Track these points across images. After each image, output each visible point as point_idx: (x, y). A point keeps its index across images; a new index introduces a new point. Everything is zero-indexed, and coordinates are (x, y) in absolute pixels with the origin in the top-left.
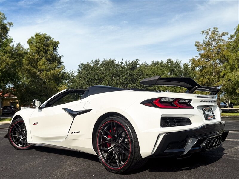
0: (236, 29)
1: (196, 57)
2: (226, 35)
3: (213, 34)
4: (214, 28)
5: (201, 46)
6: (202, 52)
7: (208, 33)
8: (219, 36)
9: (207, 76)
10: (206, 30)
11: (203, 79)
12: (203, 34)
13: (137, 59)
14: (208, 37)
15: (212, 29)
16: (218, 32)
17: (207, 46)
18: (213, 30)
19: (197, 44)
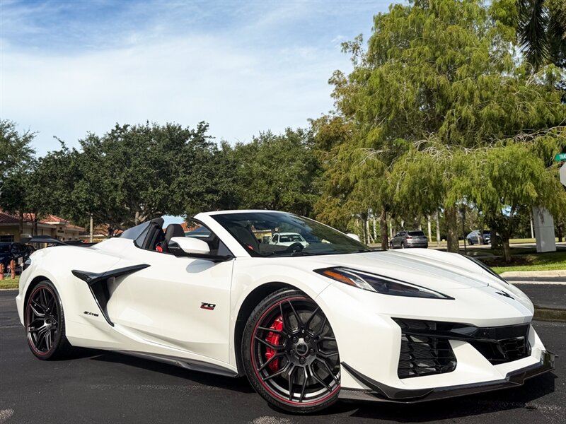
1: (330, 112)
7: (358, 48)
12: (348, 50)
13: (203, 122)
19: (337, 79)
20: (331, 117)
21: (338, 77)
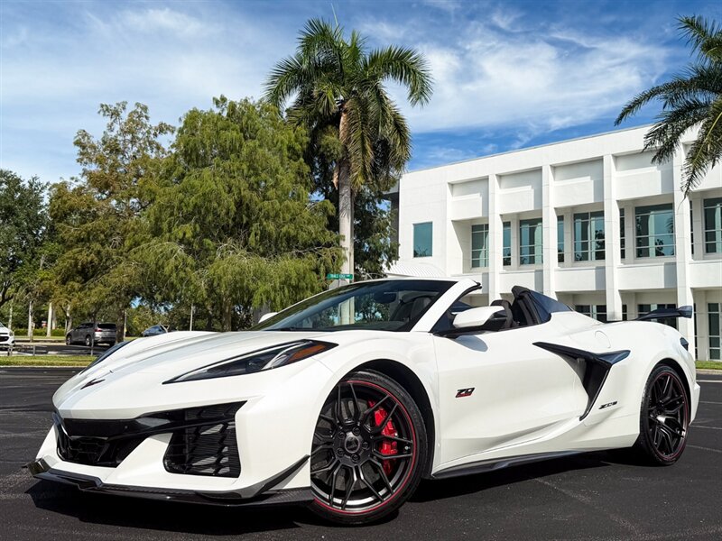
0: (183, 120)
1: (72, 179)
2: (168, 132)
3: (133, 121)
4: (138, 105)
5: (94, 147)
6: (93, 167)
7: (118, 115)
8: (149, 132)
9: (93, 246)
10: (113, 104)
11: (81, 251)
14: (117, 127)
15: (131, 108)
16: (147, 118)
17: (111, 152)
18: (133, 110)
19: (82, 141)
20: (74, 186)
21: (83, 138)
